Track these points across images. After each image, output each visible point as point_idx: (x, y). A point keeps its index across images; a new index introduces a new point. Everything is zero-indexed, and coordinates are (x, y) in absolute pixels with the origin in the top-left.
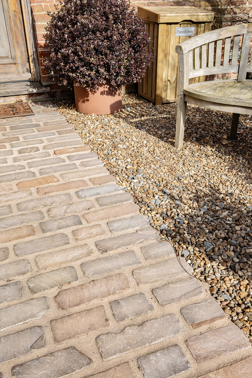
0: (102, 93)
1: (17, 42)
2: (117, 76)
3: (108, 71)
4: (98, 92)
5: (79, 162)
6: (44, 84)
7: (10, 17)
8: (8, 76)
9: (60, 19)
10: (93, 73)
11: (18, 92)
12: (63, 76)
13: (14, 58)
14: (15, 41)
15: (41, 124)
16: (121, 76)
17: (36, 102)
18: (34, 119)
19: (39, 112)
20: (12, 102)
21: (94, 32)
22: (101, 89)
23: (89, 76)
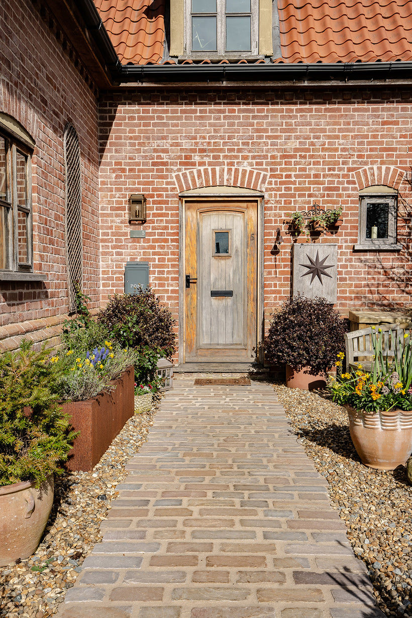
0: (305, 372)
1: (250, 334)
2: (316, 358)
3: (308, 353)
4: (302, 371)
5: (268, 407)
6: (265, 366)
7: (248, 316)
8: (238, 358)
9: (279, 317)
10: (295, 354)
11: (243, 370)
12: (274, 355)
13: (246, 345)
14: (248, 333)
15: (253, 390)
16: (320, 358)
17: (254, 380)
18: (249, 388)
19: (255, 385)
20: (238, 378)
21: (300, 326)
22: (304, 369)
23: (293, 355)
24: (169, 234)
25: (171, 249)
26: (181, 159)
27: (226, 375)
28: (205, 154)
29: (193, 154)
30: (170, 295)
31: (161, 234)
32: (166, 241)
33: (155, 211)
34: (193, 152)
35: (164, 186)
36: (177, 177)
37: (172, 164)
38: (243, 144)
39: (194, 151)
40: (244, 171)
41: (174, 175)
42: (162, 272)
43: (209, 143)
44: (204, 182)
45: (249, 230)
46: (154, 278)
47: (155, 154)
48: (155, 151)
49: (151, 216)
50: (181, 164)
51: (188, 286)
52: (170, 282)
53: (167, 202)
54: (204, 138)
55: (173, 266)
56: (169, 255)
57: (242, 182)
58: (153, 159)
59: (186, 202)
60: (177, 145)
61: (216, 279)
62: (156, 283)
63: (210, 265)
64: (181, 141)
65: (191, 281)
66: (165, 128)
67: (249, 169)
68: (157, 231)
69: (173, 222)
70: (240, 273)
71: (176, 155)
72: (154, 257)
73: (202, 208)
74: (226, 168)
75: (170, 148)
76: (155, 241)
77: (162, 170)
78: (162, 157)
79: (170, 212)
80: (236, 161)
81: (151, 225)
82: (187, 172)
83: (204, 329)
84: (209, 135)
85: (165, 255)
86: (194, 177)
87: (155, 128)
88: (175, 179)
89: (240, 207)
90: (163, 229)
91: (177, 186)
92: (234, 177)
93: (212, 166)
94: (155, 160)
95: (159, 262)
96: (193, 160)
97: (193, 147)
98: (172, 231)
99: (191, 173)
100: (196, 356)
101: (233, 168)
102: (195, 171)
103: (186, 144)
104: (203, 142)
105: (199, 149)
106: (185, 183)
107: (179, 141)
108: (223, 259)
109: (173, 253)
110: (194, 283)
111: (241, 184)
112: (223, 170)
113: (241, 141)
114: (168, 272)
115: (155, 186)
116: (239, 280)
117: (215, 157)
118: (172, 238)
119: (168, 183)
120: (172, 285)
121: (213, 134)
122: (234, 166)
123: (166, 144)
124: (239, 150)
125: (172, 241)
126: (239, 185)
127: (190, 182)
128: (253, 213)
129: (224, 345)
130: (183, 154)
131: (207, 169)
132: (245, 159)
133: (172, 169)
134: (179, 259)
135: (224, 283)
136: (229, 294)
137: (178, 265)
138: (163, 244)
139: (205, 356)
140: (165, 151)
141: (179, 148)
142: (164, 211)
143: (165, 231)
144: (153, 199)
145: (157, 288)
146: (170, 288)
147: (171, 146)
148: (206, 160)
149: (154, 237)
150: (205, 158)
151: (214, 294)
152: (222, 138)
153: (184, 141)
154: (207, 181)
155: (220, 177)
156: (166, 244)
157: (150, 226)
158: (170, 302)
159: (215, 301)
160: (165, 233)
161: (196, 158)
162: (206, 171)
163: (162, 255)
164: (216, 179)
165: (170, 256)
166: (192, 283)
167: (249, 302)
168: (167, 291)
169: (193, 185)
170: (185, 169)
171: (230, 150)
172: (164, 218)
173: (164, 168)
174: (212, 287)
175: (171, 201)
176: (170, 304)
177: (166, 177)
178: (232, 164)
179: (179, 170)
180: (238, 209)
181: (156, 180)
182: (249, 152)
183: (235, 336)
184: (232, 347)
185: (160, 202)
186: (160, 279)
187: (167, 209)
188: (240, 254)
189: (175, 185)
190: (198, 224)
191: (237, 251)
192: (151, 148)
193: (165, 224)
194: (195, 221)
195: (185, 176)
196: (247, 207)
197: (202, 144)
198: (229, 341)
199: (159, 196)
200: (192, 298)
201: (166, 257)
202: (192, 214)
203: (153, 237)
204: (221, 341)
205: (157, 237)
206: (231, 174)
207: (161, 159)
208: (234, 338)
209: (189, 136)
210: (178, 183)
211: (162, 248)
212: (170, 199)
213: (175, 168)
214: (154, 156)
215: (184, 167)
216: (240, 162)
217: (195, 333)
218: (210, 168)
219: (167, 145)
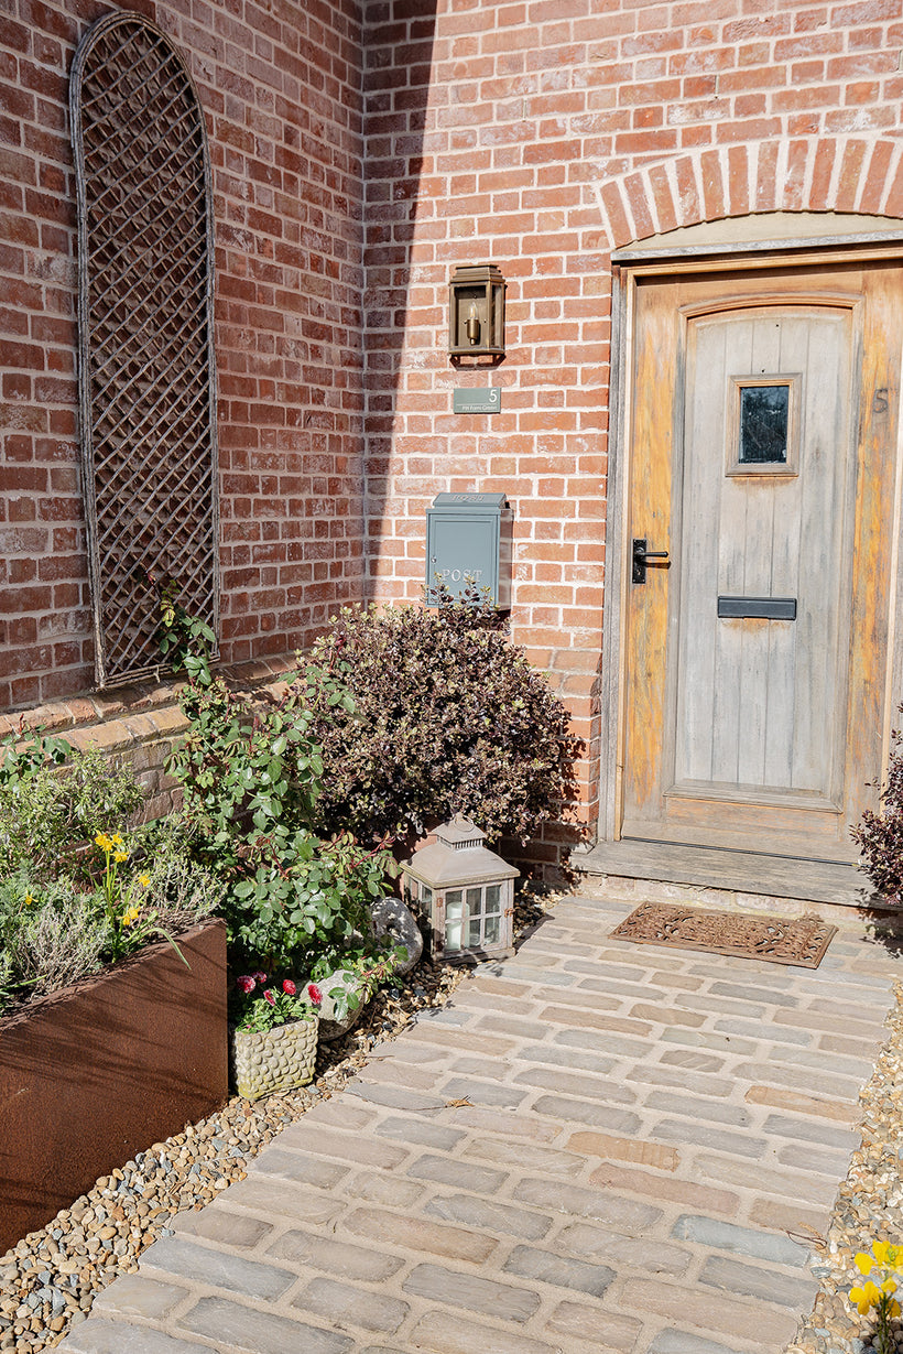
5: (785, 1142)
7: (850, 697)
8: (808, 844)
24: (576, 399)
25: (580, 448)
26: (625, 126)
27: (752, 900)
28: (709, 98)
29: (664, 105)
30: (573, 606)
31: (550, 399)
32: (565, 421)
33: (533, 321)
34: (666, 96)
35: (565, 230)
36: (610, 193)
37: (592, 148)
38: (857, 39)
39: (667, 91)
40: (856, 148)
41: (597, 186)
42: (548, 530)
43: (724, 53)
44: (702, 201)
45: (868, 374)
46: (524, 548)
47: (538, 120)
48: (538, 106)
49: (519, 338)
50: (624, 144)
51: (639, 578)
52: (576, 562)
53: (570, 287)
54: (708, 36)
55: (587, 508)
56: (573, 471)
57: (846, 192)
58: (530, 136)
59: (640, 280)
60: (612, 74)
61: (737, 556)
62: (530, 567)
63: (717, 506)
64: (627, 61)
65: (649, 560)
66: (572, 21)
67: (873, 136)
68: (537, 389)
69: (588, 354)
70: (828, 538)
71: (607, 115)
72: (525, 476)
73: (698, 299)
74: (785, 142)
75: (587, 91)
76: (530, 422)
77: (558, 175)
78: (560, 125)
79: (580, 322)
80: (823, 111)
81: (519, 369)
82: (644, 171)
83: (691, 729)
84: (726, 22)
85: (562, 471)
86: (666, 188)
87: (540, 26)
88: (600, 203)
89: (839, 289)
90: (555, 382)
91: (607, 226)
92: (816, 176)
93: (731, 139)
94: (538, 141)
95: (541, 493)
96: (665, 127)
97: (667, 78)
98: (587, 389)
99: (659, 173)
100: (661, 818)
101: (812, 140)
102: (670, 167)
103: (643, 69)
104: (705, 54)
105: (689, 82)
106: (635, 212)
107: (620, 60)
108: (763, 484)
109: (587, 465)
110: (659, 566)
111: (839, 200)
112: (775, 152)
113: (846, 31)
114: (572, 530)
115: (535, 233)
116: (822, 559)
117: (744, 107)
118: (586, 410)
119: (576, 220)
120: (581, 575)
121: (740, 18)
122: (817, 131)
123: (573, 79)
124: (839, 68)
125: (587, 420)
126: (830, 203)
127: (652, 208)
128: (887, 309)
129: (757, 789)
130: (632, 108)
131: (714, 154)
132: (859, 101)
133: (590, 167)
134: (608, 486)
135: (764, 571)
136: (783, 609)
137: (605, 506)
138: (555, 432)
139: (690, 821)
140: (571, 104)
141: (617, 86)
142: (561, 319)
143: (564, 389)
144: (528, 279)
145: (533, 582)
146: (576, 585)
147: (592, 81)
148: (713, 119)
149: (529, 410)
150: (707, 114)
151: (731, 608)
152: (774, 26)
153: (634, 60)
154: (713, 199)
155: (760, 181)
156: (564, 433)
157: (514, 372)
158: (573, 632)
159: (732, 634)
160: (561, 393)
161: (677, 118)
162: (710, 162)
163: (553, 471)
164: (746, 189)
165: (578, 475)
166: (653, 565)
167: (858, 642)
168: (565, 594)
169: (662, 217)
170: (637, 162)
171: (803, 72)
172: (562, 344)
173: (566, 164)
174: (722, 583)
175: (586, 280)
176: (573, 636)
177: (571, 197)
178: (808, 125)
179: (616, 167)
180: (827, 297)
181: (537, 212)
182: (880, 67)
183: (800, 763)
184: (786, 799)
185: (548, 288)
186: (543, 552)
187: (571, 310)
188: (828, 463)
189: (599, 222)
190: (681, 360)
191: (818, 454)
192: (525, 98)
193: (563, 365)
194: (671, 351)
195: (634, 187)
196: (865, 288)
197: (700, 59)
198: (777, 776)
199: (546, 266)
200: (651, 620)
201: (566, 478)
202: (661, 327)
203: (523, 411)
204: (749, 776)
205: (536, 409)
206: (802, 166)
207: (557, 134)
208: (795, 769)
209: (653, 36)
210: (611, 215)
211: (551, 448)
212: (581, 276)
213: (602, 162)
214: (533, 125)
215: (631, 156)
216: (840, 115)
217: (659, 738)
218: (723, 151)
219: (577, 79)
